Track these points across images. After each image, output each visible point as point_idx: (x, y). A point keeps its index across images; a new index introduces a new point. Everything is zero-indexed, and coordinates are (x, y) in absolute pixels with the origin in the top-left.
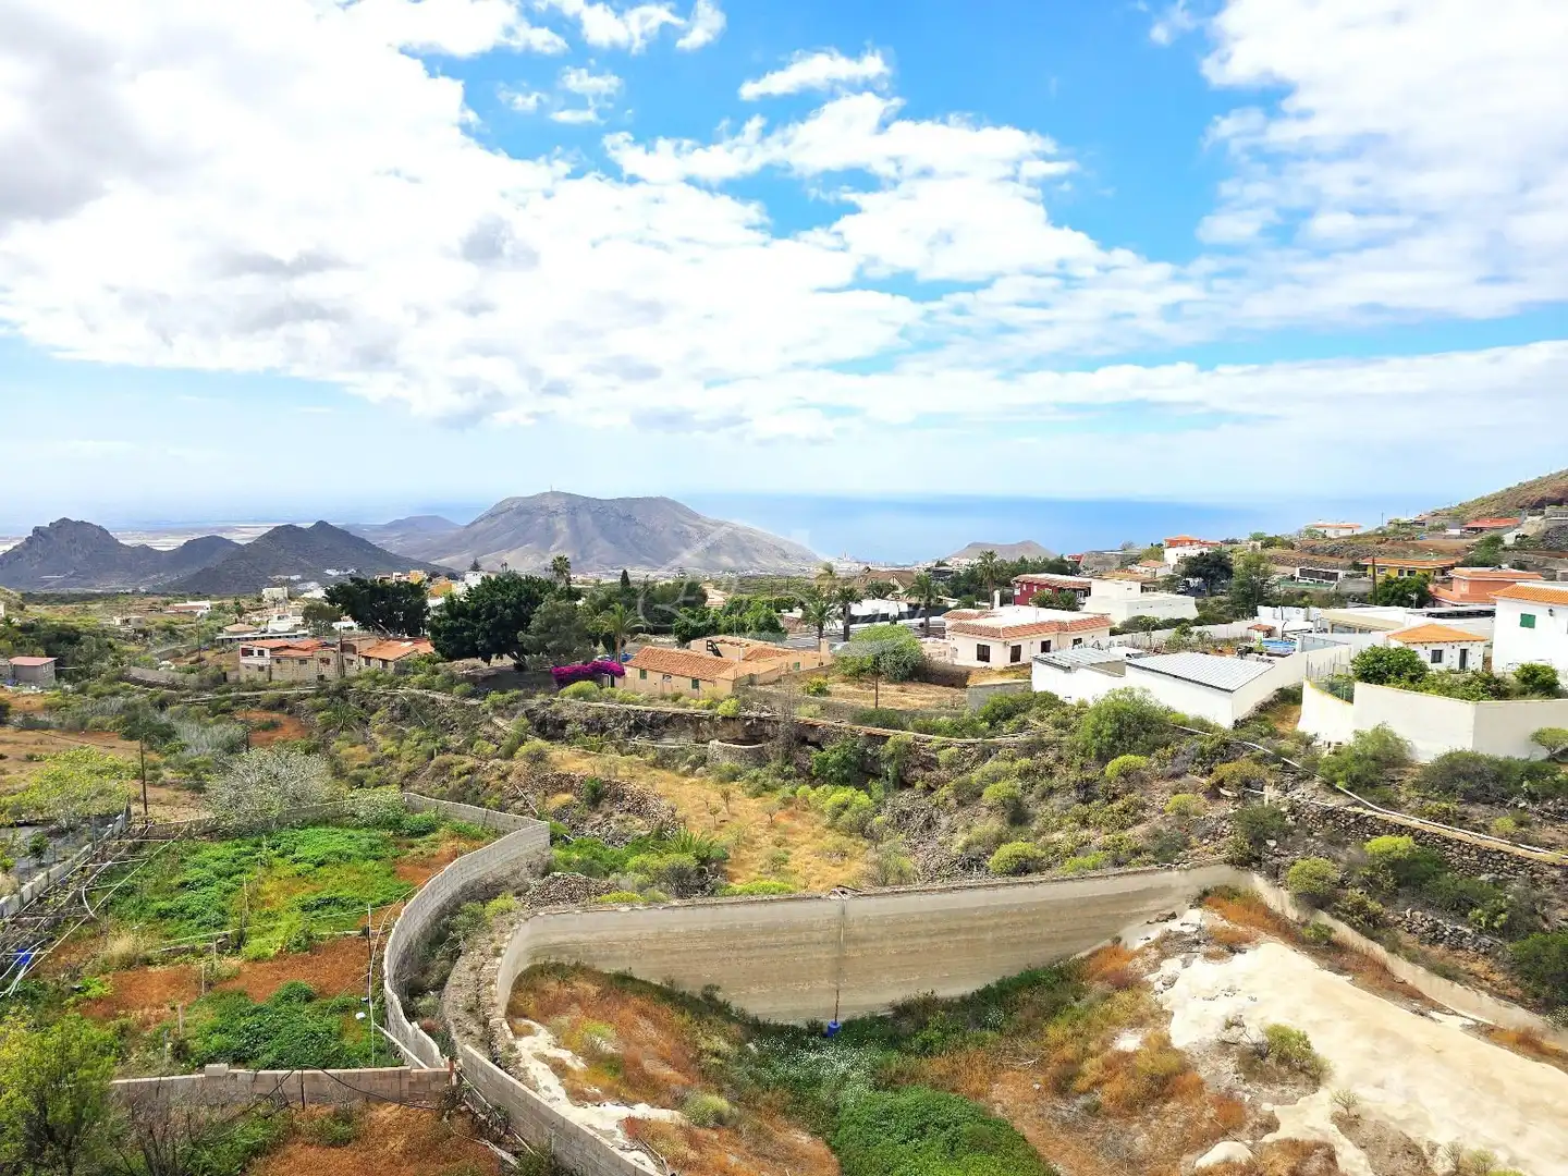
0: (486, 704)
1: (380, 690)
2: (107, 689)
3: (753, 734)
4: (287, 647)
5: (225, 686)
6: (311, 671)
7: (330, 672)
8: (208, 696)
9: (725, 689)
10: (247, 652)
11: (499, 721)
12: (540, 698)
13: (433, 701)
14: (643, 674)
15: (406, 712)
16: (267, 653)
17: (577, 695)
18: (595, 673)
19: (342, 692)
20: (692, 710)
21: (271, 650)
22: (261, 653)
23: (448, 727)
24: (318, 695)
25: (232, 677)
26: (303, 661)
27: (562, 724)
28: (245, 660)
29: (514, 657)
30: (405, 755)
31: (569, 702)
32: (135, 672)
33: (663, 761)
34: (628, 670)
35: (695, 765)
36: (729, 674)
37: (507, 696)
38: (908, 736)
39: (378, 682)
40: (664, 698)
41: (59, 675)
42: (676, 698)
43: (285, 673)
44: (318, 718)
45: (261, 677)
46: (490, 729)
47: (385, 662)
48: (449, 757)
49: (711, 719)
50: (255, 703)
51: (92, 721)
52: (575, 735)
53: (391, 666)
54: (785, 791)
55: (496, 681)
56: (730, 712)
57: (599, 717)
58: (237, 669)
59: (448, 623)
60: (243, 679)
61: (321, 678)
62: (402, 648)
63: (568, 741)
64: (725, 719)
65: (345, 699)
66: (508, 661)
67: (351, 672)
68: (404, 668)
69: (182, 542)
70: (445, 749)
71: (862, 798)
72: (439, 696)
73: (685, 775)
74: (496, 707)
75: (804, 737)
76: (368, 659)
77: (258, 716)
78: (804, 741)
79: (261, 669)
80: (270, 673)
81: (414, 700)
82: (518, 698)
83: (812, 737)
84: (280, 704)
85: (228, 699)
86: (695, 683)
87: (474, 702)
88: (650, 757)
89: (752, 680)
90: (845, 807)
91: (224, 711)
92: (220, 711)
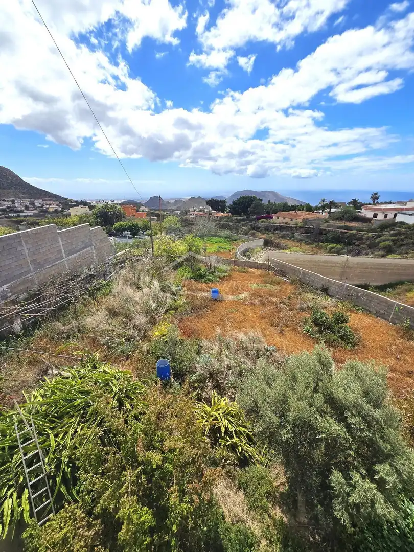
0: (240, 224)
3: (307, 231)
4: (198, 214)
9: (301, 221)
10: (191, 214)
12: (253, 222)
13: (229, 224)
14: (278, 218)
17: (262, 222)
18: (266, 218)
20: (291, 225)
22: (194, 215)
25: (188, 220)
26: (202, 217)
27: (259, 228)
28: (190, 216)
31: (260, 223)
33: (283, 237)
34: (274, 217)
35: (291, 238)
36: (302, 217)
38: (354, 232)
40: (283, 223)
42: (286, 223)
45: (194, 220)
46: (242, 229)
47: (218, 217)
49: (296, 227)
52: (261, 230)
54: (316, 244)
55: (243, 220)
56: (302, 226)
57: (267, 227)
60: (190, 220)
62: (220, 214)
63: (261, 231)
64: (300, 227)
71: (339, 246)
73: (289, 240)
74: (243, 225)
75: (321, 232)
76: (214, 216)
78: (322, 233)
79: (194, 218)
81: (225, 224)
82: (248, 223)
83: (324, 232)
86: (292, 220)
87: (238, 224)
88: (280, 236)
89: (307, 219)
90: (333, 248)
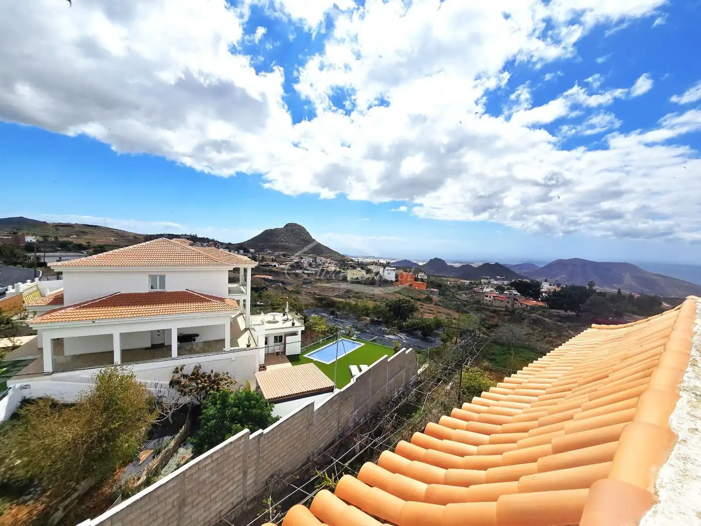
0: (565, 325)
1: (525, 313)
2: (451, 299)
4: (497, 297)
5: (480, 304)
6: (504, 304)
7: (509, 305)
8: (475, 305)
10: (487, 296)
11: (570, 331)
13: (544, 320)
15: (535, 322)
16: (492, 297)
19: (513, 311)
21: (494, 297)
22: (490, 297)
23: (550, 330)
24: (505, 311)
25: (482, 302)
26: (502, 301)
28: (486, 298)
29: (575, 312)
30: (536, 335)
32: (457, 296)
37: (575, 324)
39: (525, 311)
41: (439, 294)
43: (497, 303)
44: (506, 318)
45: (490, 303)
46: (566, 333)
47: (527, 306)
48: (551, 339)
50: (488, 310)
51: (450, 306)
53: (529, 307)
58: (483, 300)
59: (554, 298)
60: (485, 303)
61: (506, 307)
62: (532, 302)
65: (514, 314)
66: (574, 313)
67: (516, 306)
68: (533, 309)
69: (460, 265)
70: (550, 336)
72: (547, 320)
74: (569, 327)
77: (488, 313)
79: (490, 301)
80: (492, 302)
81: (537, 319)
82: (579, 326)
84: (494, 311)
85: (480, 307)
87: (559, 324)
91: (480, 310)
92: (478, 310)
